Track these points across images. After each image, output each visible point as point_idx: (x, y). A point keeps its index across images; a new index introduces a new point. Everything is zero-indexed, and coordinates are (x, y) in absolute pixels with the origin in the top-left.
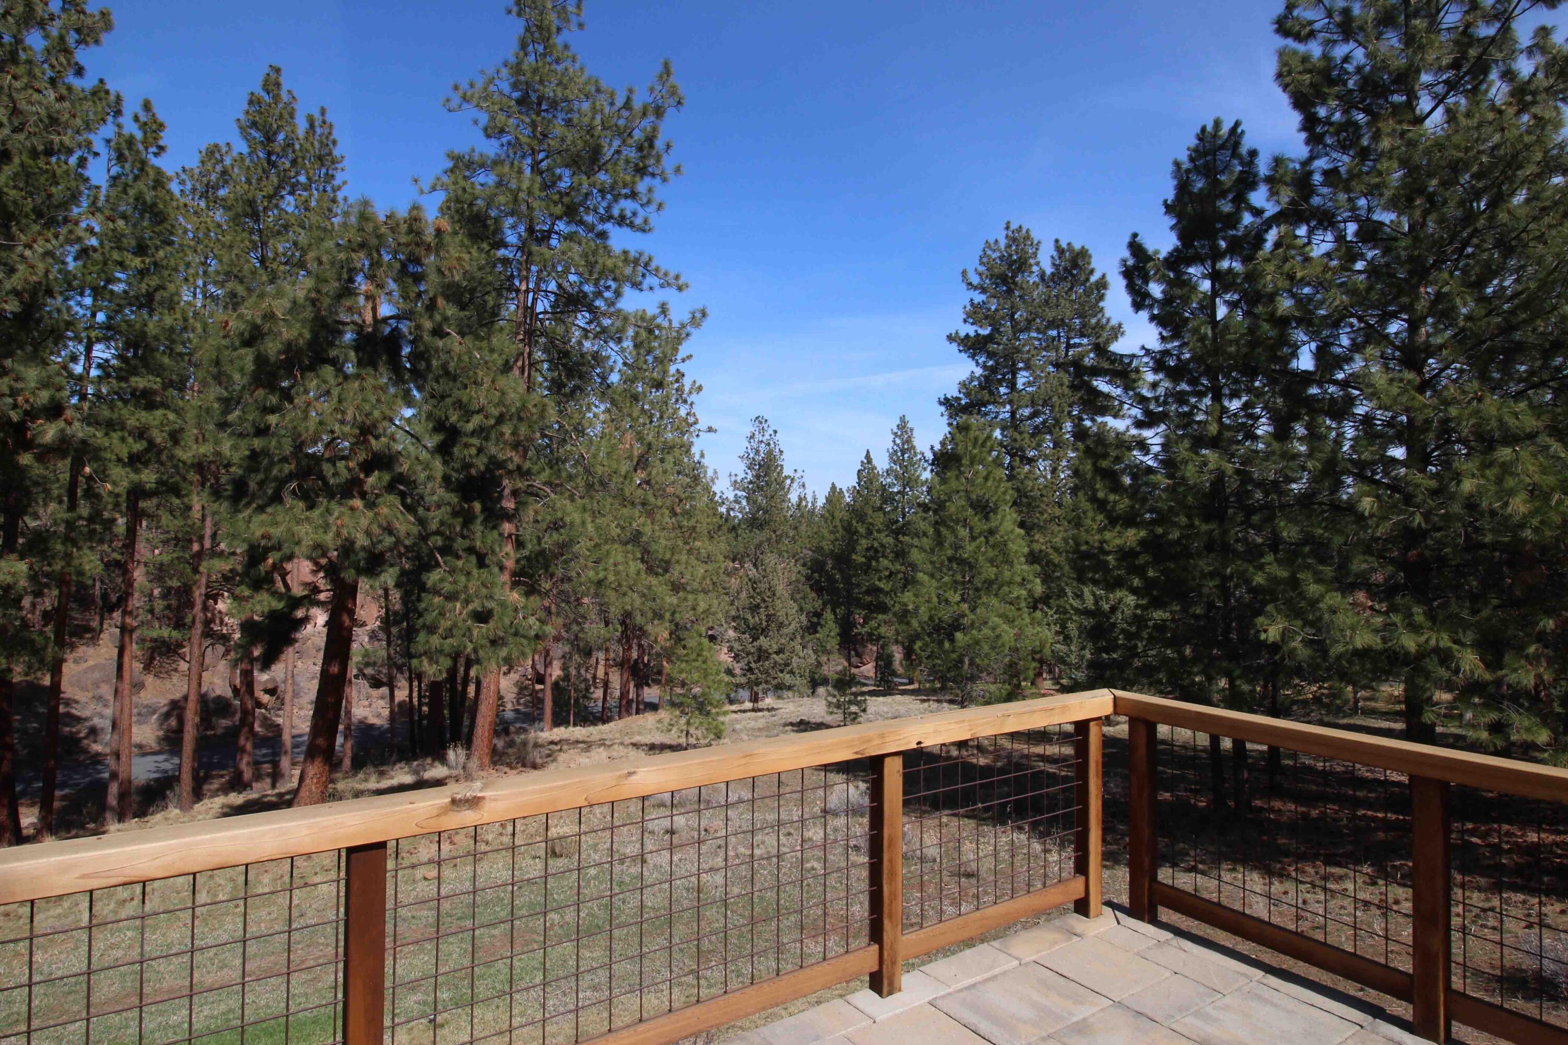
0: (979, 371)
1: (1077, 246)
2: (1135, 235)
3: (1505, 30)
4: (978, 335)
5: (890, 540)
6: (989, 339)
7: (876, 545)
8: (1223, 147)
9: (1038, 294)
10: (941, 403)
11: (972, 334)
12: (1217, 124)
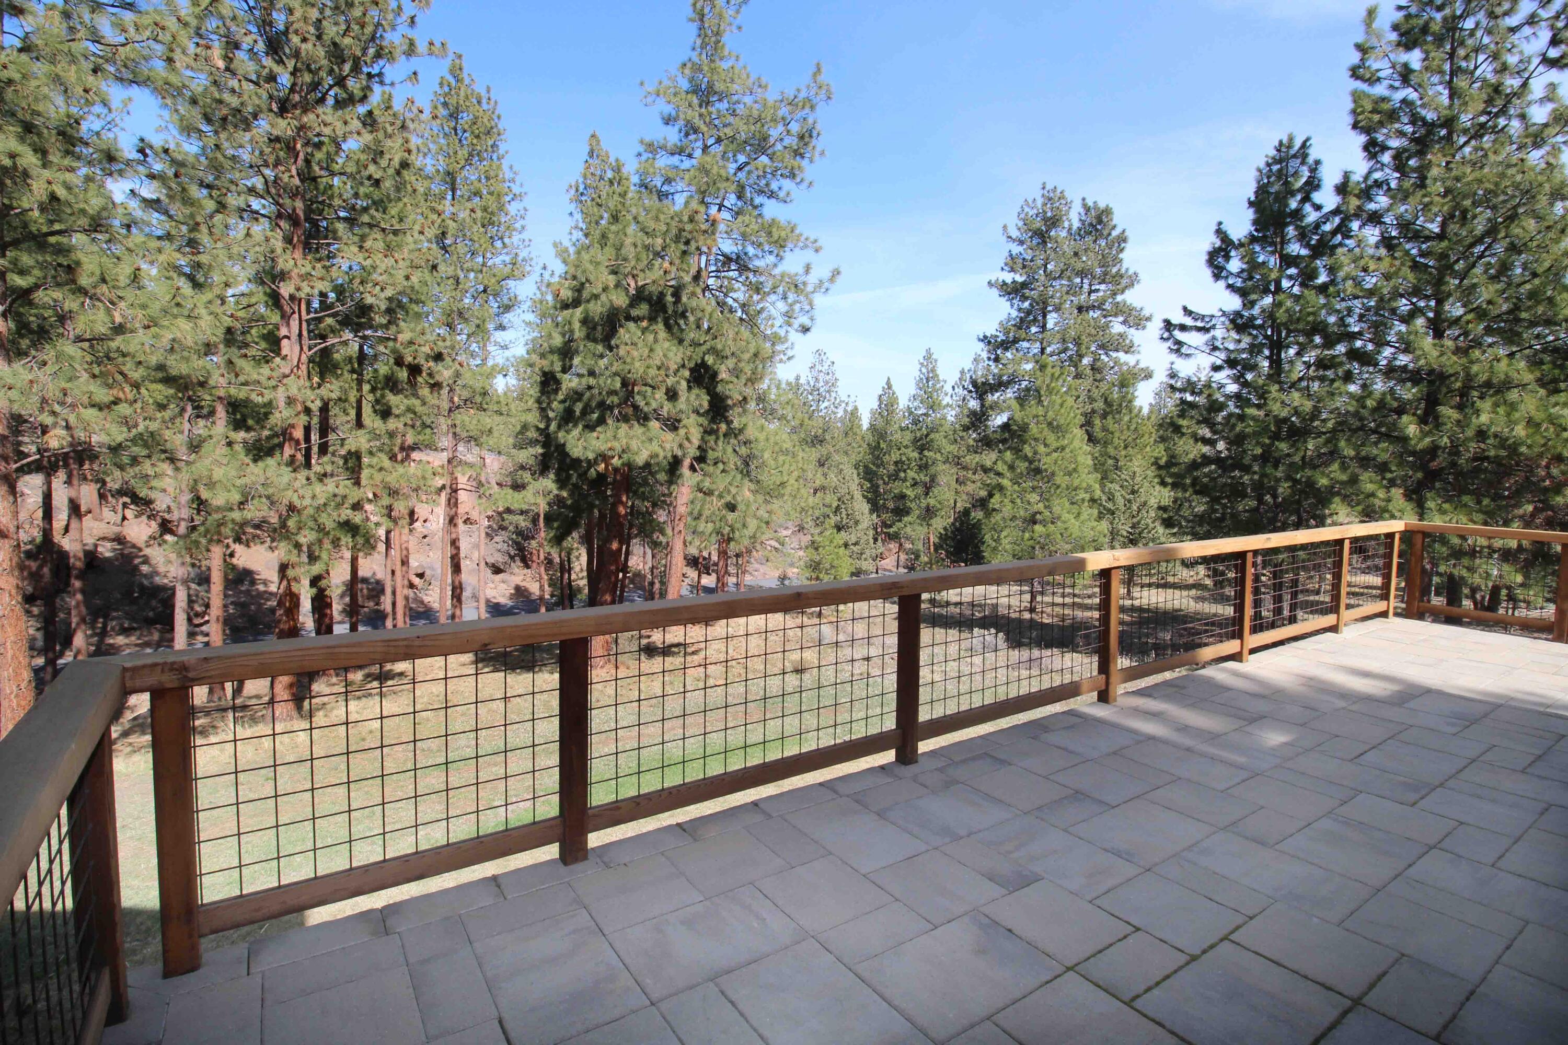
0: (1014, 313)
1: (1102, 205)
4: (1014, 282)
6: (1024, 285)
9: (1068, 247)
10: (979, 340)
11: (1009, 281)
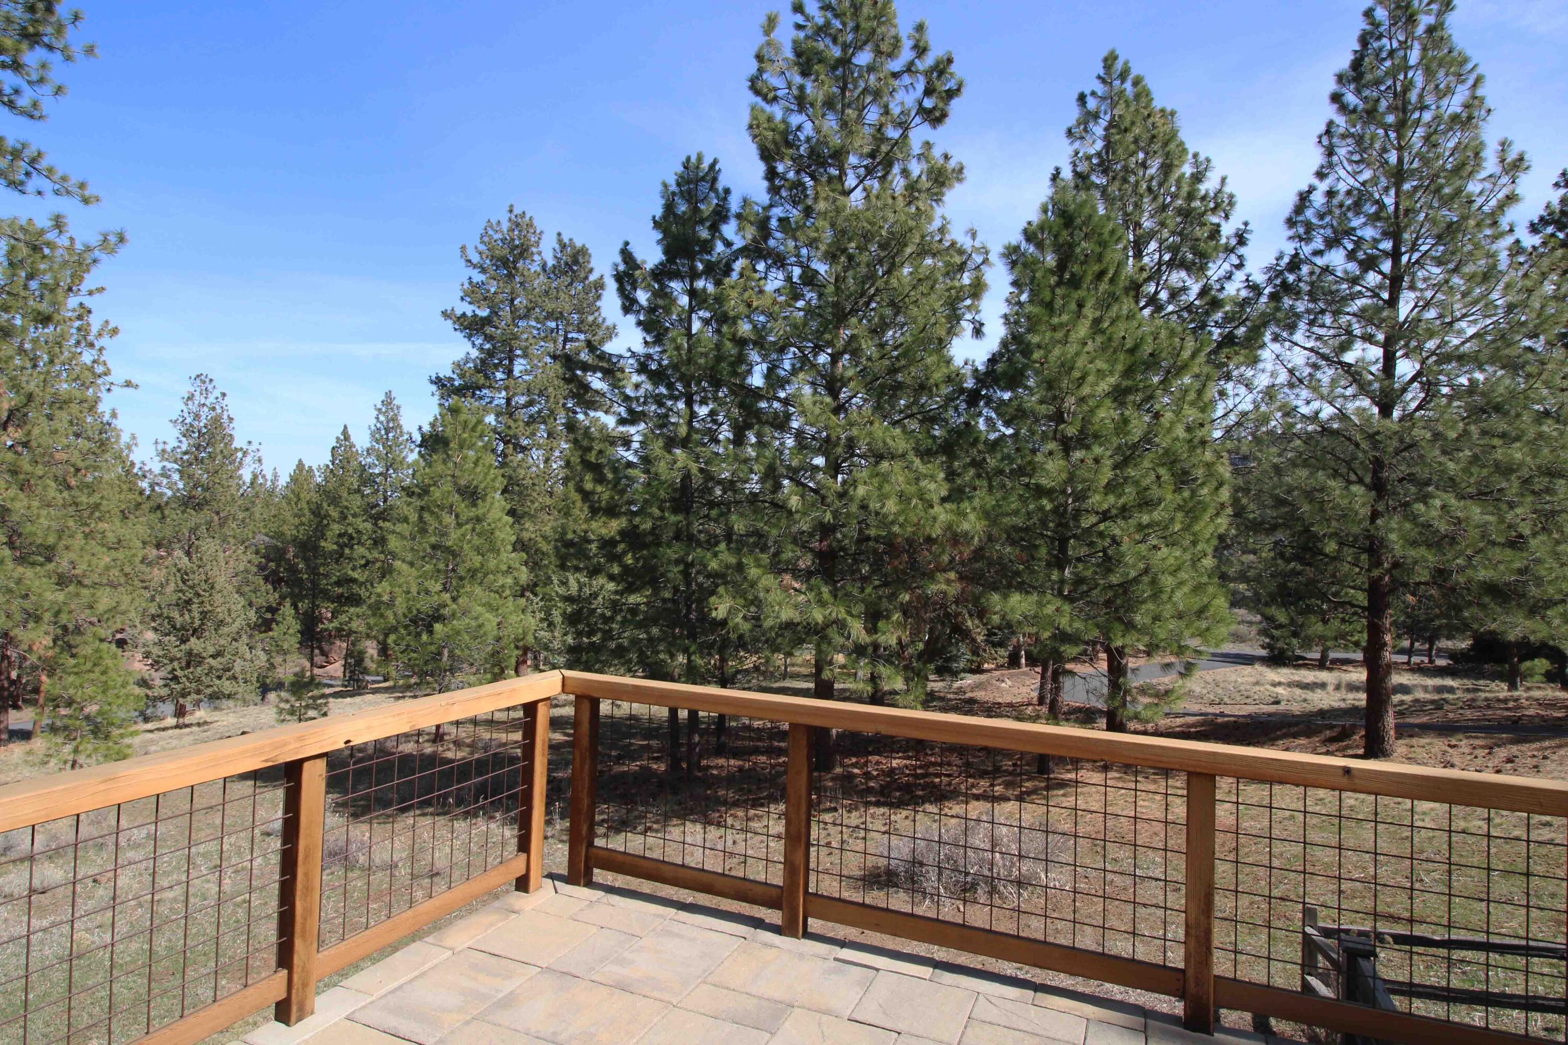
0: (475, 353)
1: (578, 244)
2: (627, 244)
3: (904, 136)
4: (475, 315)
5: (369, 526)
6: (487, 321)
7: (350, 530)
8: (703, 179)
9: (539, 282)
10: (432, 382)
11: (469, 314)
12: (700, 158)
